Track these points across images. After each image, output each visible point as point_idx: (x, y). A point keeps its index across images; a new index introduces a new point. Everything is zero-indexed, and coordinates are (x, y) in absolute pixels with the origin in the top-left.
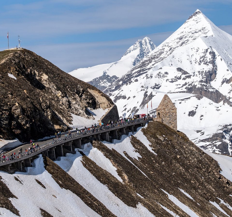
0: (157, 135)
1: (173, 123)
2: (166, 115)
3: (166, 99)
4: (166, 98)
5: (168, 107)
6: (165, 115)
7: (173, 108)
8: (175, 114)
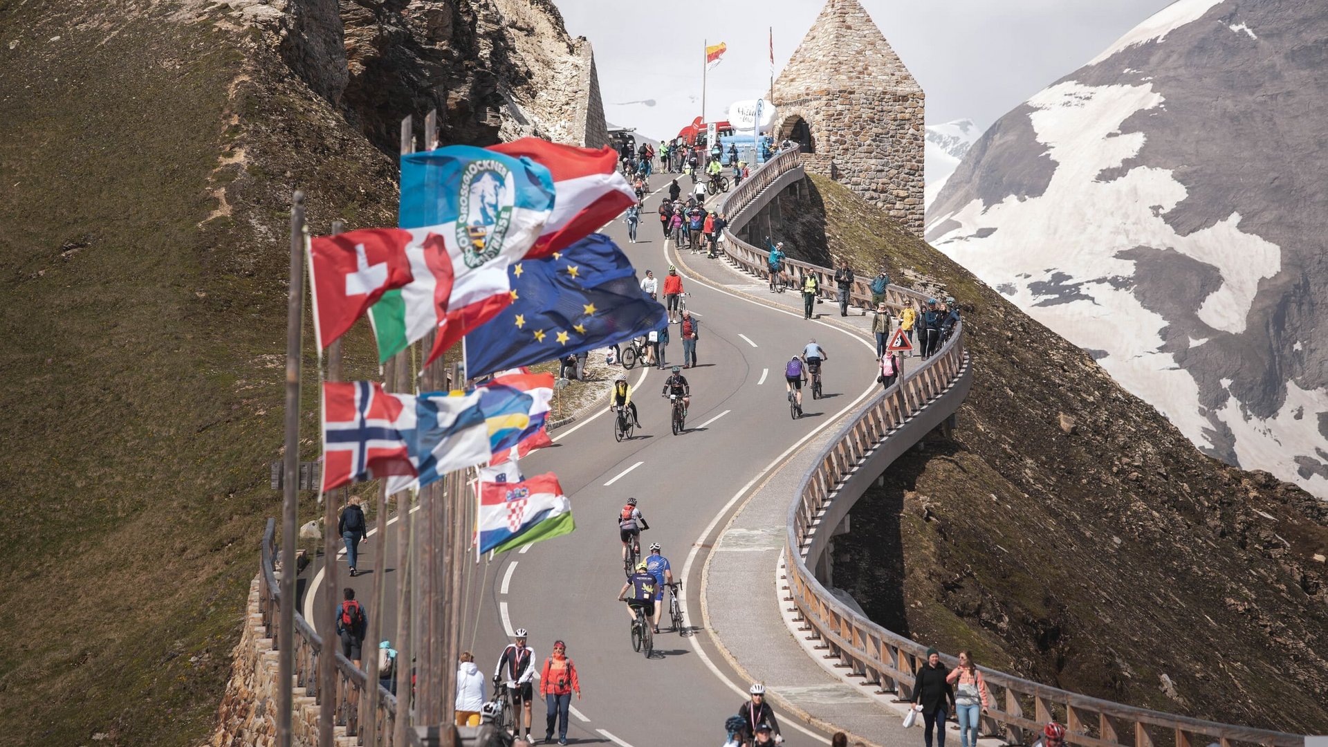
0: (904, 266)
1: (902, 193)
2: (857, 134)
3: (849, 28)
4: (849, 19)
5: (867, 78)
6: (849, 137)
7: (903, 89)
8: (912, 131)
